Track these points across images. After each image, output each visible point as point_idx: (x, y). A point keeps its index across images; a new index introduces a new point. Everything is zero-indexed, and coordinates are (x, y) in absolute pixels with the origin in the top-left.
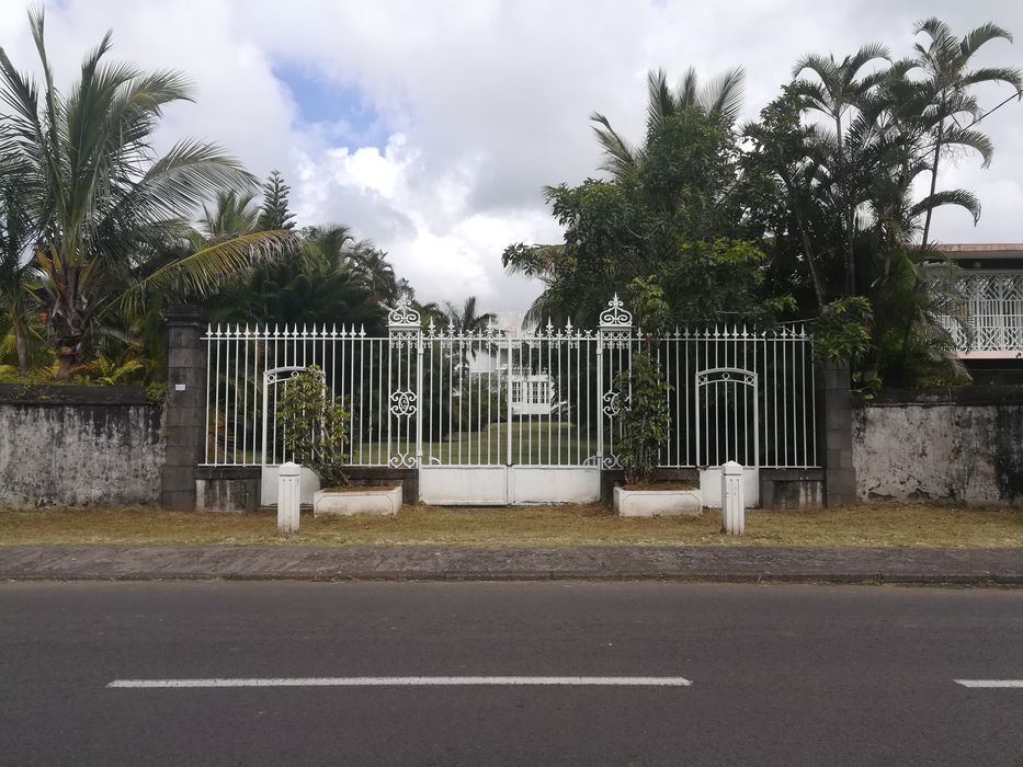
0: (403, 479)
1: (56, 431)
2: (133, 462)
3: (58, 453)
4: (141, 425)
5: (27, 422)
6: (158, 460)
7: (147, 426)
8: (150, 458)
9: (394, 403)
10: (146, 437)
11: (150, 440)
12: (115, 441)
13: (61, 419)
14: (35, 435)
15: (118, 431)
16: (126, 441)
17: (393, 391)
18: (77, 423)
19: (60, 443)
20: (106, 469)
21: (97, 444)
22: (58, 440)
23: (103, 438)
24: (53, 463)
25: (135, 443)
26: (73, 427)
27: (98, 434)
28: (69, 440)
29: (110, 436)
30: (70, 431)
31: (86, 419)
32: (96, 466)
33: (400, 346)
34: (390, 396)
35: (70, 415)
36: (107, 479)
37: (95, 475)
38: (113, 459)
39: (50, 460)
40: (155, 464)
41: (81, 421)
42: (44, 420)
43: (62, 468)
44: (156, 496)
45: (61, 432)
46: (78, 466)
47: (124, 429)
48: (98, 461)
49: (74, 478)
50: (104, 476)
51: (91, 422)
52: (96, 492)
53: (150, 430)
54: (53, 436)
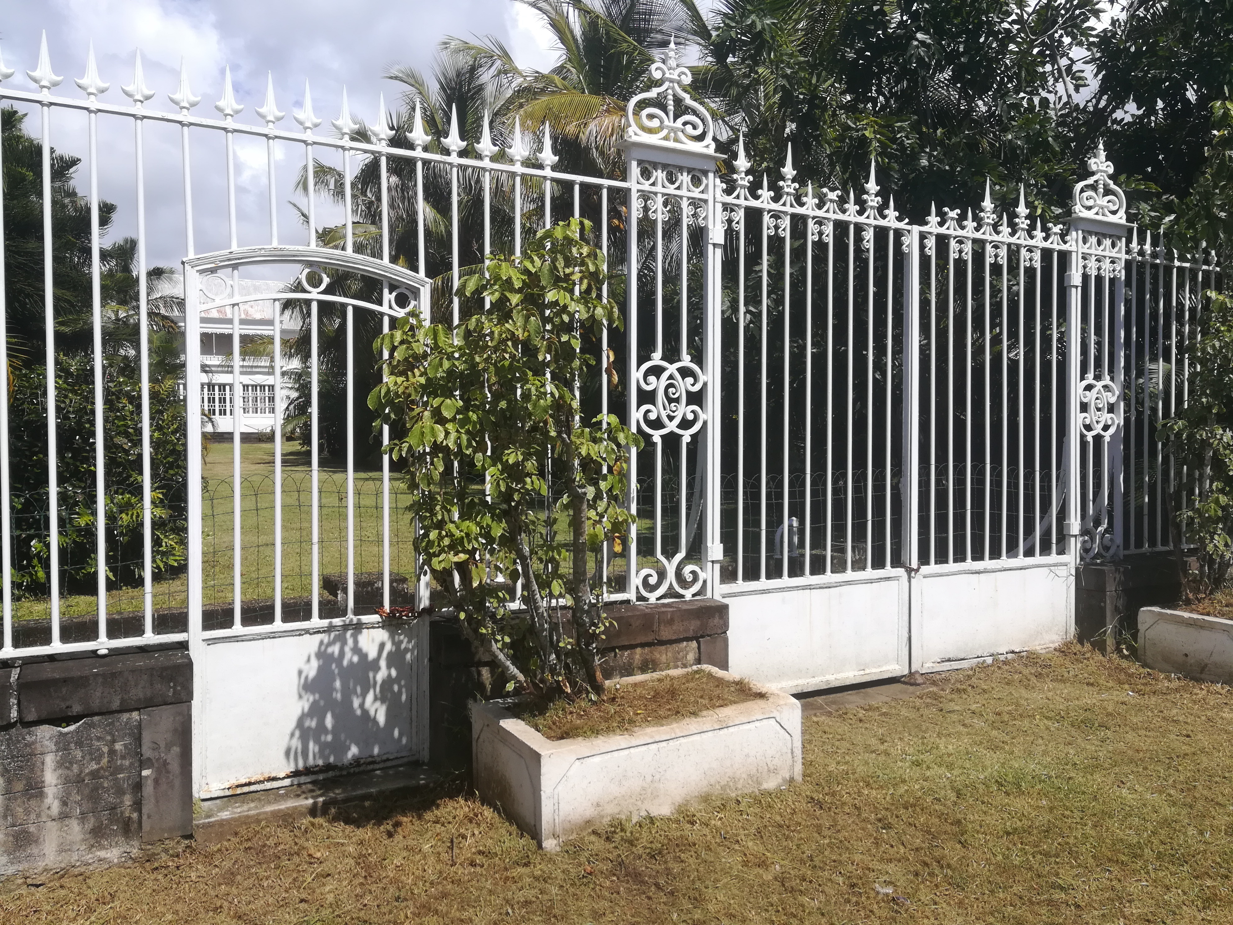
0: (697, 639)
9: (647, 397)
17: (643, 357)
33: (660, 215)
34: (636, 375)
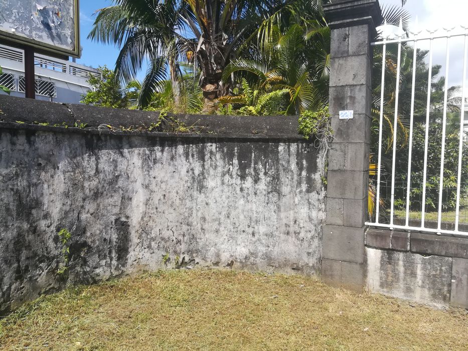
1: (197, 172)
2: (283, 215)
3: (199, 200)
4: (293, 166)
5: (164, 159)
6: (314, 214)
7: (300, 168)
8: (303, 211)
10: (299, 183)
11: (304, 187)
12: (262, 186)
13: (202, 158)
14: (172, 177)
15: (266, 174)
16: (275, 187)
18: (220, 163)
19: (201, 188)
20: (253, 222)
21: (242, 189)
22: (199, 183)
23: (249, 182)
24: (194, 212)
25: (285, 189)
26: (216, 167)
27: (243, 177)
28: (210, 183)
29: (256, 180)
30: (212, 172)
31: (229, 156)
32: (242, 217)
35: (211, 153)
36: (253, 234)
37: (241, 228)
38: (261, 209)
39: (191, 209)
40: (310, 219)
41: (224, 159)
42: (183, 158)
43: (204, 219)
44: (312, 261)
45: (203, 174)
46: (222, 217)
47: (272, 172)
48: (243, 211)
49: (217, 231)
50: (250, 230)
51: (235, 161)
52: (242, 251)
53: (304, 173)
54: (193, 178)
